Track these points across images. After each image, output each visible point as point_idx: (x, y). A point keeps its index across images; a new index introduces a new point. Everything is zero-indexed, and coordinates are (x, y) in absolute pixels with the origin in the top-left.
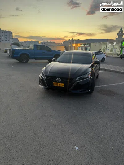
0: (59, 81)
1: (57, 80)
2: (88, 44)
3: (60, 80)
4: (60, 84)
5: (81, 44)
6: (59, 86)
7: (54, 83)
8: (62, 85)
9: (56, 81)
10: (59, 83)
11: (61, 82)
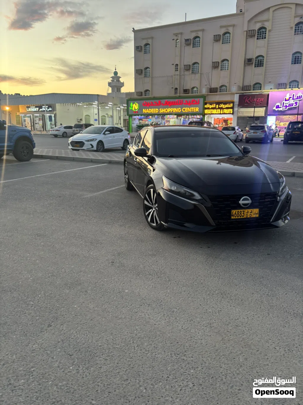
0: (248, 204)
1: (241, 202)
2: (49, 106)
3: (250, 202)
4: (250, 210)
5: (28, 107)
6: (247, 218)
7: (234, 212)
8: (254, 213)
9: (239, 207)
10: (246, 211)
11: (251, 206)
